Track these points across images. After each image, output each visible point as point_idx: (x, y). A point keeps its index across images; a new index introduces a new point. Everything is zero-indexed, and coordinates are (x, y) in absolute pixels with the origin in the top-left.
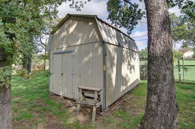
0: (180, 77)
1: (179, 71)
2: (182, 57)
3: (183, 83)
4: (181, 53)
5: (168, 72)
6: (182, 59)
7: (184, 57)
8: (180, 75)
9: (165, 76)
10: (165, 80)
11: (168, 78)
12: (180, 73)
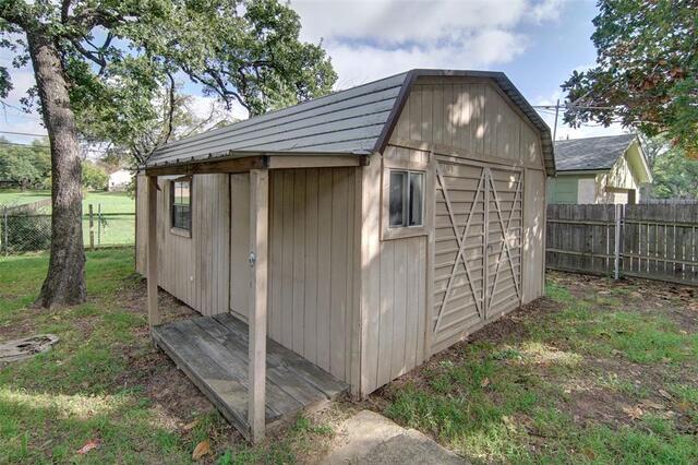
0: (92, 240)
1: (91, 225)
2: (105, 185)
3: (97, 249)
4: (103, 171)
5: (77, 225)
6: (106, 189)
7: (110, 185)
8: (92, 232)
9: (74, 229)
10: (73, 233)
11: (77, 231)
12: (92, 229)
